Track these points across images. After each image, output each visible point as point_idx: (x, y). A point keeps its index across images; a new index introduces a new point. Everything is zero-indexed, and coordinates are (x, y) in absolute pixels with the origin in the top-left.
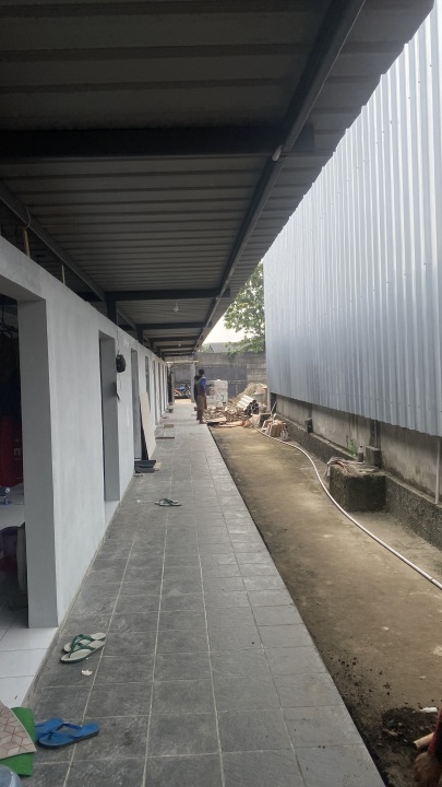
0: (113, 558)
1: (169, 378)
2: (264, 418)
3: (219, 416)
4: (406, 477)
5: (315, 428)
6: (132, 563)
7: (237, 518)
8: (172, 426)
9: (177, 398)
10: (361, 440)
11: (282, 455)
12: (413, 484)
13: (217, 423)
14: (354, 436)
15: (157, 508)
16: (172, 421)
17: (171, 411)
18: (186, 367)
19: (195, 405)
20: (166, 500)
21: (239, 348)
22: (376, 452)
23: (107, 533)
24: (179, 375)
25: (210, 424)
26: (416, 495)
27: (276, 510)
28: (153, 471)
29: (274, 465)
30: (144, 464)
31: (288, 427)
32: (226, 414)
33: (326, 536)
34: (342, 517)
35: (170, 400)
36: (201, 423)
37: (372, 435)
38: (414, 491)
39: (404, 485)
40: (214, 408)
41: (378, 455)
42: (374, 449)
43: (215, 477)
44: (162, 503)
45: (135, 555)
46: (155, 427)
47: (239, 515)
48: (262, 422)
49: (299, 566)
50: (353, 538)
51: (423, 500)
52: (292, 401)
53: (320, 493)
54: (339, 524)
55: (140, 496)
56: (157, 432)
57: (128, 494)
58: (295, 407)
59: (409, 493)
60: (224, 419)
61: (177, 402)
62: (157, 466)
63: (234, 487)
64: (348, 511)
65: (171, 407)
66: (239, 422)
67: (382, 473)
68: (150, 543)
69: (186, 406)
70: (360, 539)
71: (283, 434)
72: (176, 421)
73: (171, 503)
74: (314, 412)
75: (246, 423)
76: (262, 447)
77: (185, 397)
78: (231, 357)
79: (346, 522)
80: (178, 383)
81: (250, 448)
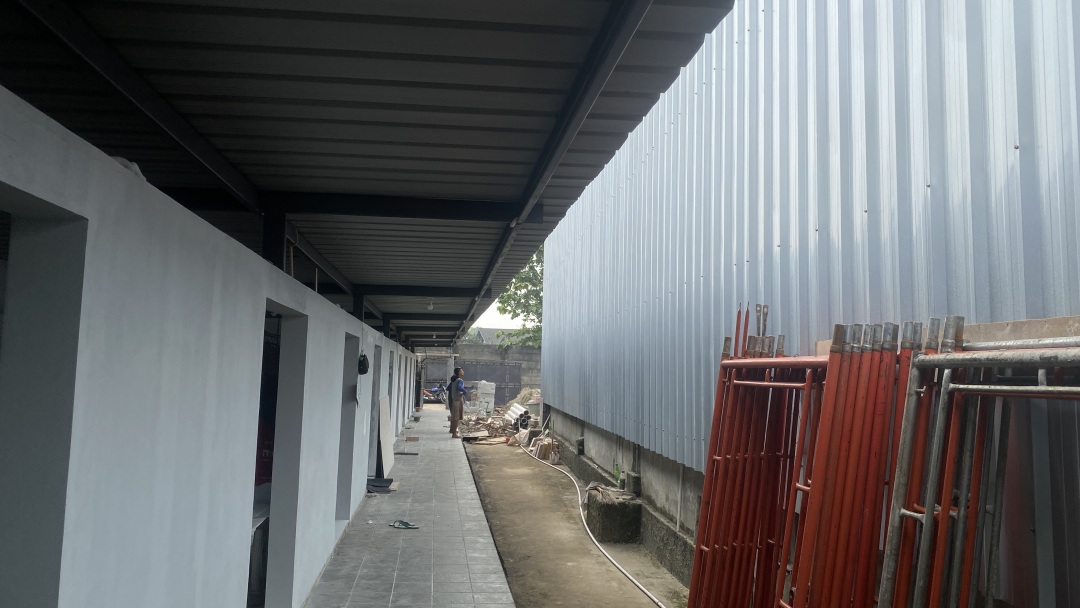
0: (343, 573)
1: (418, 375)
2: (533, 434)
3: (478, 430)
4: (659, 505)
5: (586, 450)
6: (362, 577)
7: (478, 542)
8: (416, 439)
9: (427, 402)
10: (625, 465)
11: (545, 481)
12: (663, 512)
13: (475, 439)
14: (620, 460)
15: (391, 529)
16: (418, 433)
17: (417, 419)
18: (443, 361)
19: (448, 413)
20: (401, 522)
21: (515, 340)
22: (635, 477)
23: (335, 551)
24: (433, 372)
25: (466, 440)
26: (663, 523)
27: (524, 538)
28: (389, 491)
29: (533, 491)
30: (379, 482)
31: (559, 448)
32: (489, 427)
33: (569, 564)
34: (592, 547)
35: (417, 404)
36: (455, 436)
37: (634, 459)
38: (662, 519)
39: (655, 514)
40: (474, 418)
41: (637, 481)
42: (633, 474)
43: (462, 501)
44: (397, 525)
45: (365, 571)
46: (394, 439)
47: (482, 540)
48: (530, 440)
49: (533, 588)
50: (597, 567)
51: (668, 528)
52: (566, 416)
53: (577, 523)
54: (587, 553)
55: (372, 517)
56: (396, 446)
57: (358, 515)
58: (569, 423)
59: (658, 521)
60: (485, 433)
61: (426, 407)
62: (393, 486)
63: (482, 513)
64: (599, 542)
65: (417, 414)
66: (503, 439)
67: (639, 501)
68: (382, 561)
69: (437, 413)
70: (604, 568)
71: (552, 455)
72: (422, 432)
73: (407, 526)
74: (586, 431)
75: (511, 440)
76: (524, 471)
77: (438, 402)
78: (503, 351)
79: (595, 551)
80: (430, 383)
81: (509, 471)
